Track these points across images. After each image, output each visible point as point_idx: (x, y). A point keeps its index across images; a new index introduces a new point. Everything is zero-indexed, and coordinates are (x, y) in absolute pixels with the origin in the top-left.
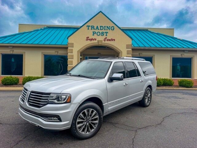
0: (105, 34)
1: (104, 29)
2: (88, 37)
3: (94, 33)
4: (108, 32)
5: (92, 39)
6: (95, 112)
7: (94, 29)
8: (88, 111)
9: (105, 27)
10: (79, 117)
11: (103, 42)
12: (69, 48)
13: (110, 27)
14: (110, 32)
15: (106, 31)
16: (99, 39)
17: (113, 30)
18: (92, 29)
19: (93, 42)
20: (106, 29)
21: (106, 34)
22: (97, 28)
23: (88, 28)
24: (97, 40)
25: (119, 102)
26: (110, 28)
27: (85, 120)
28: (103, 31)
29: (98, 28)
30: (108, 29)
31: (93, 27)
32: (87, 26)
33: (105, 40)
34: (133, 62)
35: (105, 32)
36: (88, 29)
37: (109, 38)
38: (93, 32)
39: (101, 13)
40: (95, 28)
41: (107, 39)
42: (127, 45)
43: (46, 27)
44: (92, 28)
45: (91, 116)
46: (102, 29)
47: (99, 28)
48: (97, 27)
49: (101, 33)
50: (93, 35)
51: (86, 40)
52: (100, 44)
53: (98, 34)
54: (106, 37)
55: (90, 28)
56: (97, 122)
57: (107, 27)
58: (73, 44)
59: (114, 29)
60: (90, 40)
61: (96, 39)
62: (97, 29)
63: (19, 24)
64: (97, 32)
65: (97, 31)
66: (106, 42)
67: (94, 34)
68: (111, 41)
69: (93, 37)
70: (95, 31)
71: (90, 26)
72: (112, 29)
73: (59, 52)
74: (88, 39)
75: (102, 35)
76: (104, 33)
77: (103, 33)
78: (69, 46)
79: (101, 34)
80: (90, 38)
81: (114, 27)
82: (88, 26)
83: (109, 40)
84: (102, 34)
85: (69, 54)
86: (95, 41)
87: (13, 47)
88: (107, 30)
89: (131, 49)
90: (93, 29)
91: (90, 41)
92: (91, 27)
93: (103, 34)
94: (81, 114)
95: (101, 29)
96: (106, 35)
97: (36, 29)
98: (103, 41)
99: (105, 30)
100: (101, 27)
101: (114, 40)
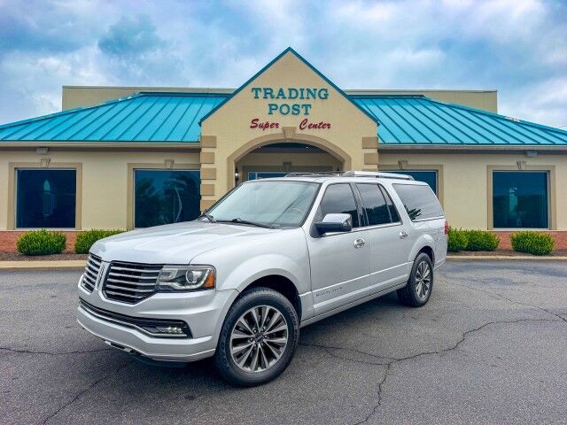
0: (303, 111)
1: (300, 96)
2: (257, 120)
3: (273, 107)
4: (310, 105)
5: (267, 125)
6: (278, 314)
7: (272, 97)
8: (260, 312)
9: (302, 90)
10: (237, 328)
11: (299, 131)
12: (204, 150)
13: (317, 92)
14: (316, 104)
15: (305, 102)
16: (288, 125)
17: (326, 98)
18: (266, 98)
19: (269, 131)
20: (305, 96)
21: (307, 110)
22: (279, 95)
23: (257, 93)
24: (281, 126)
25: (341, 290)
26: (317, 95)
27: (253, 336)
28: (298, 101)
29: (283, 95)
30: (310, 96)
31: (269, 91)
32: (253, 89)
33: (303, 127)
34: (378, 185)
35: (304, 105)
36: (257, 97)
37: (313, 120)
38: (270, 105)
39: (289, 52)
40: (275, 93)
41: (308, 124)
42: (363, 138)
43: (137, 92)
44: (266, 93)
45: (267, 324)
46: (293, 96)
47: (287, 94)
48: (281, 90)
49: (291, 107)
50: (270, 113)
51: (252, 127)
52: (290, 137)
53: (285, 110)
54: (306, 117)
55: (261, 95)
56: (284, 340)
57: (309, 90)
58: (214, 138)
59: (326, 95)
60: (261, 126)
61: (277, 124)
62: (281, 97)
63: (64, 87)
64: (279, 106)
65: (280, 102)
66: (307, 132)
67: (273, 111)
68: (319, 128)
69: (271, 119)
70: (274, 101)
71: (260, 89)
72: (323, 96)
73: (176, 162)
74: (255, 124)
75: (296, 112)
76: (298, 106)
77: (296, 107)
78: (203, 144)
79: (291, 110)
80: (262, 121)
81: (326, 90)
82: (256, 90)
83: (315, 126)
84: (296, 110)
85: (203, 166)
86: (274, 131)
87: (50, 149)
88: (308, 98)
89: (375, 151)
90: (268, 96)
91: (262, 129)
92: (263, 91)
93: (298, 110)
94: (241, 319)
95: (290, 98)
96: (306, 114)
97: (112, 99)
98: (298, 128)
99: (302, 98)
100: (290, 90)
101: (329, 125)
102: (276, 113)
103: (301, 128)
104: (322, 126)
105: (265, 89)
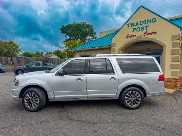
0: (145, 29)
1: (144, 23)
2: (128, 35)
3: (134, 29)
4: (148, 26)
5: (132, 36)
11: (143, 37)
12: (112, 48)
13: (151, 20)
14: (151, 25)
15: (146, 25)
16: (140, 35)
17: (155, 22)
19: (132, 38)
20: (146, 22)
21: (147, 28)
22: (136, 24)
23: (129, 26)
24: (136, 36)
25: (68, 94)
28: (144, 25)
30: (148, 22)
31: (133, 24)
34: (106, 59)
35: (145, 26)
37: (149, 31)
38: (133, 29)
39: (141, 8)
40: (135, 24)
41: (147, 33)
42: (172, 36)
44: (132, 25)
46: (142, 24)
47: (139, 24)
48: (137, 22)
49: (140, 28)
50: (133, 32)
51: (126, 38)
52: (139, 40)
53: (138, 29)
54: (147, 31)
55: (130, 26)
57: (148, 20)
58: (115, 43)
59: (155, 21)
61: (135, 36)
62: (137, 25)
64: (136, 28)
66: (147, 36)
67: (134, 31)
68: (152, 34)
69: (133, 34)
70: (135, 27)
71: (130, 24)
72: (153, 21)
74: (128, 36)
75: (142, 30)
76: (143, 27)
77: (142, 28)
78: (112, 46)
79: (141, 29)
80: (130, 35)
81: (155, 18)
82: (129, 24)
83: (150, 34)
84: (142, 29)
86: (134, 38)
87: (86, 50)
88: (147, 23)
89: (178, 41)
90: (133, 26)
91: (130, 38)
92: (131, 24)
95: (141, 24)
96: (147, 29)
99: (145, 24)
100: (141, 22)
101: (156, 33)
102: (135, 31)
103: (144, 35)
104: (153, 33)
105: (132, 23)
